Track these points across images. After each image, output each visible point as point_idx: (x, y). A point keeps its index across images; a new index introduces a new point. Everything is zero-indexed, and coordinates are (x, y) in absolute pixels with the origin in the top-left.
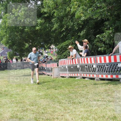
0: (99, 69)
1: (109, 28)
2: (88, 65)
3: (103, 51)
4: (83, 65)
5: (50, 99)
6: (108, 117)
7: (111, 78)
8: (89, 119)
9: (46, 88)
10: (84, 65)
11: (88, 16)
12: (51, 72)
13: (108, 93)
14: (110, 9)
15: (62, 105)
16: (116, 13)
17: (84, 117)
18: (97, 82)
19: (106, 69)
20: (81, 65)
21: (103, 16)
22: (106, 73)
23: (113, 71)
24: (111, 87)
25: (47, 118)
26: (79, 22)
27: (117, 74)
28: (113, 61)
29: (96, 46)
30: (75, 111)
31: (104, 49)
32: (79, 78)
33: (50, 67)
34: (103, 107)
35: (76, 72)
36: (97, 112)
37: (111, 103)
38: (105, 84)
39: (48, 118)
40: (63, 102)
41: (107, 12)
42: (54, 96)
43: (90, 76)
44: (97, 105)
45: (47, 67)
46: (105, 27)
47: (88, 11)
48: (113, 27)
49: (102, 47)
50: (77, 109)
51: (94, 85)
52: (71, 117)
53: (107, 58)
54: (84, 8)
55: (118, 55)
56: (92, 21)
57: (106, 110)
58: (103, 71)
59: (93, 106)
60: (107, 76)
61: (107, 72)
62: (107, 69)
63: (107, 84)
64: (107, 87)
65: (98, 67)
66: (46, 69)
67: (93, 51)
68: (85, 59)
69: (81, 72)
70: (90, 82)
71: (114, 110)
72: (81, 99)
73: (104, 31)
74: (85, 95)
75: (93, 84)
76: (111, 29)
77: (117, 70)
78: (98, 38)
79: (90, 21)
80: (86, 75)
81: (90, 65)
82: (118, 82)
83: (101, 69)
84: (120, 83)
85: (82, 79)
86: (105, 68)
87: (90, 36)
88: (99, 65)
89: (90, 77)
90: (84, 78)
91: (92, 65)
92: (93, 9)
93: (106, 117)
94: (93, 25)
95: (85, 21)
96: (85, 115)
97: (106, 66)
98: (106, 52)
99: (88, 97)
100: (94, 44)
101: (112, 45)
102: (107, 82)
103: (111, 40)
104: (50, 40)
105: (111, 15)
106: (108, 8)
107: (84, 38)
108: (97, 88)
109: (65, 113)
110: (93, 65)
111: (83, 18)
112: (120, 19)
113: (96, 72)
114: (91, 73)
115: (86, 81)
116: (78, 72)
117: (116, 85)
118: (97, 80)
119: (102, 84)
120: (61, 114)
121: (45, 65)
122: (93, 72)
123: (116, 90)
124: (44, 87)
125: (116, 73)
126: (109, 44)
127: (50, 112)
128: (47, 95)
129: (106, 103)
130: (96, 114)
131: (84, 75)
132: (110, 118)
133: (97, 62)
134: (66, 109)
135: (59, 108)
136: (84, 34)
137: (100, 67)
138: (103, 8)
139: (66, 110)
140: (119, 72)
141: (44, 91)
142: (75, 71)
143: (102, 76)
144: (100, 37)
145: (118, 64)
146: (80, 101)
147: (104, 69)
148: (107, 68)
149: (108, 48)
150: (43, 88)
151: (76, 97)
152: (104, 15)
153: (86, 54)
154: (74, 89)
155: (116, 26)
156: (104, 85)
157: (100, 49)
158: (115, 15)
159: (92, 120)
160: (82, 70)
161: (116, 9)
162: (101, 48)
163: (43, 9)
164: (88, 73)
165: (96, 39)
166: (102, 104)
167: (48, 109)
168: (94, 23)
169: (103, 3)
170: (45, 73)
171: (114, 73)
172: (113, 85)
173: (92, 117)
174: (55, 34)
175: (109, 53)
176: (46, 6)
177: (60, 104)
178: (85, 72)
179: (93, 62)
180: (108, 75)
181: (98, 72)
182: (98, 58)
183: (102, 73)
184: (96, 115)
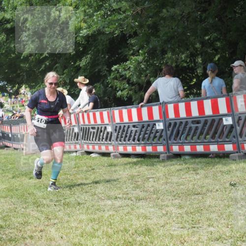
0: (118, 135)
1: (138, 51)
2: (96, 127)
3: (127, 97)
4: (86, 128)
5: (18, 199)
6: (134, 231)
7: (143, 152)
8: (95, 237)
9: (11, 176)
10: (89, 128)
11: (94, 28)
12: (21, 142)
13: (136, 182)
14: (139, 14)
15: (43, 209)
16: (150, 22)
17: (86, 233)
18: (115, 161)
19: (133, 135)
20: (82, 126)
21: (125, 28)
22: (133, 142)
23: (146, 139)
24: (143, 169)
25: (9, 237)
26: (78, 39)
27: (154, 145)
28: (145, 117)
29: (112, 87)
30: (67, 222)
31: (128, 94)
32: (78, 154)
33: (20, 131)
34: (126, 212)
35: (71, 142)
36: (112, 221)
37: (140, 203)
38: (131, 165)
39: (11, 237)
40: (45, 203)
41: (132, 20)
42: (26, 191)
43: (100, 148)
44: (113, 207)
45: (13, 132)
46: (130, 50)
47: (94, 17)
48: (146, 49)
49: (124, 89)
50: (72, 216)
51: (109, 168)
52: (60, 234)
53: (134, 111)
54: (87, 11)
55: (156, 105)
56: (103, 38)
57: (132, 216)
58: (127, 139)
59: (106, 210)
60: (134, 149)
61: (134, 140)
62: (135, 135)
63: (135, 164)
64: (135, 171)
65: (116, 130)
66: (10, 136)
67: (106, 98)
68: (91, 114)
69: (82, 141)
70: (102, 162)
71: (146, 217)
72: (83, 197)
73: (128, 58)
74: (89, 188)
75: (107, 165)
76: (142, 54)
77: (155, 137)
78: (116, 72)
79: (99, 38)
80: (94, 148)
81: (100, 127)
82: (157, 159)
83: (122, 134)
84: (160, 162)
85: (85, 155)
86: (131, 133)
87: (100, 67)
88: (118, 125)
89: (101, 151)
90: (89, 153)
91: (103, 126)
92: (105, 13)
93: (129, 231)
94: (106, 45)
95: (90, 37)
96: (89, 229)
97: (133, 129)
98: (132, 99)
99: (97, 192)
100: (107, 83)
101: (144, 86)
102: (135, 160)
103: (141, 76)
104: (18, 76)
105: (141, 26)
106: (134, 11)
107: (88, 71)
108: (115, 172)
109: (47, 225)
110: (107, 127)
111: (85, 31)
112: (159, 33)
113: (112, 140)
114: (102, 142)
115: (93, 160)
116: (77, 142)
117: (153, 165)
118: (115, 156)
119: (125, 164)
120: (40, 229)
121: (9, 127)
122: (106, 140)
123: (153, 176)
124: (7, 174)
125: (153, 142)
126: (139, 84)
127: (16, 225)
128: (12, 190)
129: (131, 202)
130: (111, 225)
131: (88, 148)
132: (138, 232)
133: (115, 121)
134: (50, 217)
135: (36, 216)
136: (88, 63)
137: (121, 131)
138: (124, 12)
139: (50, 219)
140: (159, 140)
141: (7, 181)
142: (69, 139)
143: (125, 149)
144: (118, 71)
145: (157, 124)
146: (79, 200)
147: (128, 135)
148: (134, 132)
149: (136, 92)
150: (3, 175)
151: (72, 193)
152: (126, 26)
153: (91, 104)
154: (69, 176)
155: (151, 47)
156: (128, 166)
157: (119, 93)
158: (149, 26)
159: (101, 237)
160: (85, 137)
161: (151, 14)
162: (122, 91)
163: (3, 13)
164: (96, 142)
165: (112, 74)
166: (123, 206)
167: (13, 219)
168: (107, 40)
169: (123, 2)
170: (9, 145)
171: (148, 142)
172: (146, 167)
173: (102, 231)
174: (28, 65)
175: (137, 102)
176: (8, 7)
177: (39, 208)
178: (90, 142)
179: (106, 121)
180: (137, 147)
181: (117, 140)
182: (116, 112)
183: (124, 143)
184: (110, 227)
